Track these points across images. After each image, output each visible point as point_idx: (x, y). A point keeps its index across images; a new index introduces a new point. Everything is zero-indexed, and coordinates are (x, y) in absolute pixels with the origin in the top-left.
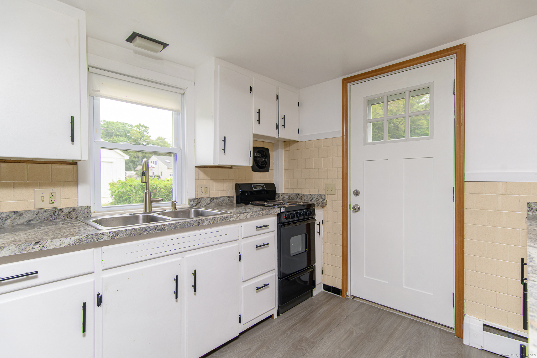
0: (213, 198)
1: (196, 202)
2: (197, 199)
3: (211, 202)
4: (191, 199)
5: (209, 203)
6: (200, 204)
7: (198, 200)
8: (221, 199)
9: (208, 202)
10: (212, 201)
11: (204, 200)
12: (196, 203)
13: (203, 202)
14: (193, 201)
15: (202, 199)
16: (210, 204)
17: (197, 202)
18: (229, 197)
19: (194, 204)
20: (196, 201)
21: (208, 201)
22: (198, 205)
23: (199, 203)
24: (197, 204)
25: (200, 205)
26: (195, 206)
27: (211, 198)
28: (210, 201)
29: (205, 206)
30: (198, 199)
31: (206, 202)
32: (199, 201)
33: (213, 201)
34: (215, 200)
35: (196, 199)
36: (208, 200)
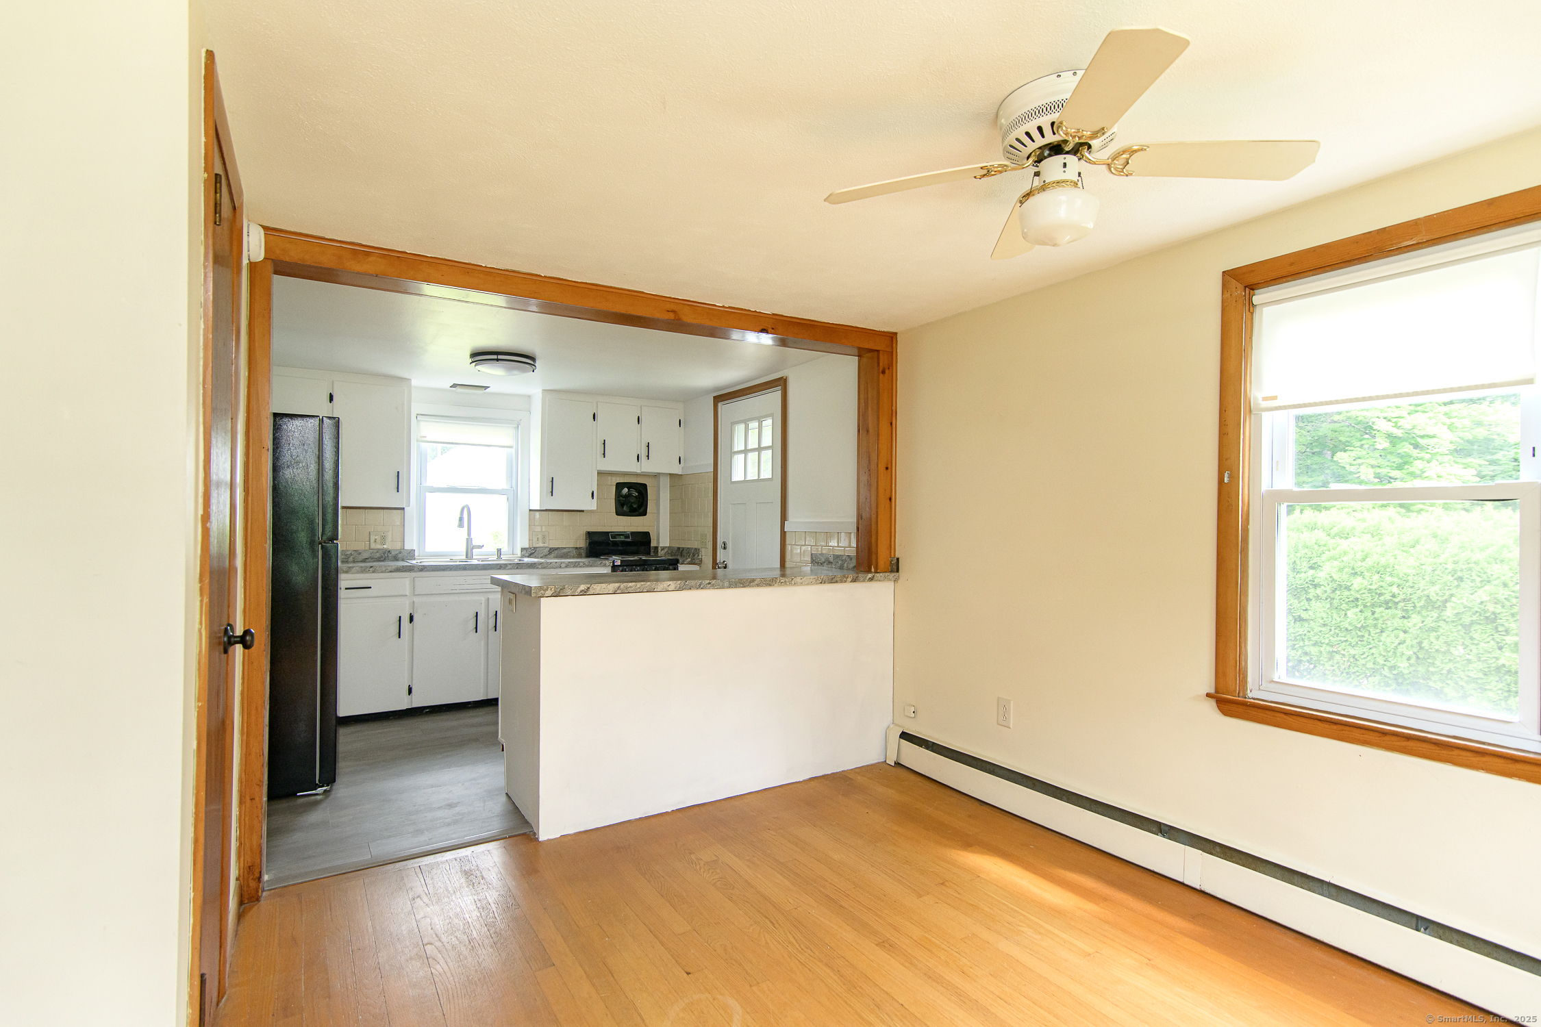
0: (553, 547)
2: (532, 548)
4: (523, 548)
6: (536, 553)
8: (565, 550)
11: (541, 550)
13: (539, 553)
14: (526, 551)
15: (538, 548)
16: (549, 555)
18: (577, 548)
20: (530, 550)
21: (546, 551)
24: (531, 555)
28: (550, 551)
32: (534, 551)
33: (554, 551)
34: (556, 552)
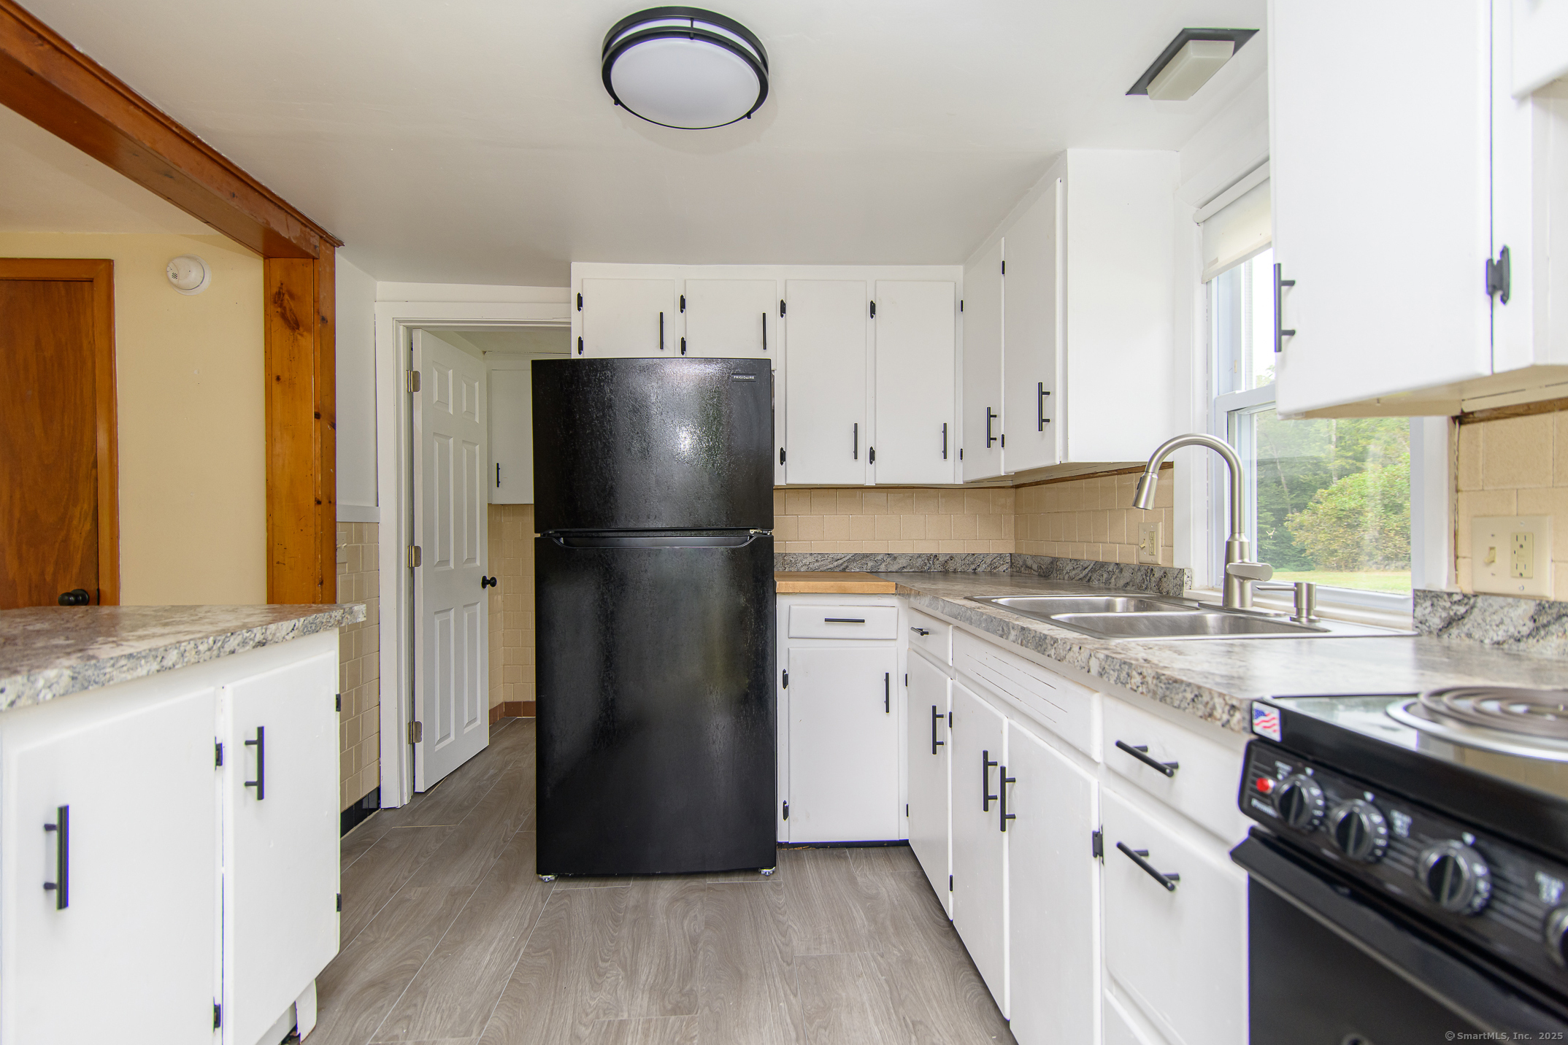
0: (1552, 605)
1: (1444, 608)
2: (1450, 595)
3: (1538, 629)
4: (1418, 590)
5: (1525, 630)
6: (1468, 625)
7: (1459, 603)
9: (1515, 627)
10: (1544, 626)
11: (1491, 610)
12: (1444, 614)
13: (1484, 620)
14: (1428, 603)
15: (1479, 600)
16: (1531, 641)
17: (1452, 613)
19: (1436, 622)
20: (1442, 603)
22: (1454, 631)
23: (1463, 618)
24: (1451, 622)
25: (1465, 629)
26: (1440, 630)
27: (1542, 606)
28: (1531, 625)
29: (1498, 643)
30: (1456, 598)
31: (1507, 621)
32: (1462, 610)
33: (1553, 628)
35: (1446, 597)
36: (1520, 611)
